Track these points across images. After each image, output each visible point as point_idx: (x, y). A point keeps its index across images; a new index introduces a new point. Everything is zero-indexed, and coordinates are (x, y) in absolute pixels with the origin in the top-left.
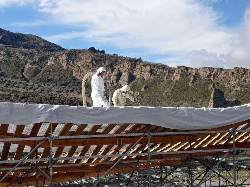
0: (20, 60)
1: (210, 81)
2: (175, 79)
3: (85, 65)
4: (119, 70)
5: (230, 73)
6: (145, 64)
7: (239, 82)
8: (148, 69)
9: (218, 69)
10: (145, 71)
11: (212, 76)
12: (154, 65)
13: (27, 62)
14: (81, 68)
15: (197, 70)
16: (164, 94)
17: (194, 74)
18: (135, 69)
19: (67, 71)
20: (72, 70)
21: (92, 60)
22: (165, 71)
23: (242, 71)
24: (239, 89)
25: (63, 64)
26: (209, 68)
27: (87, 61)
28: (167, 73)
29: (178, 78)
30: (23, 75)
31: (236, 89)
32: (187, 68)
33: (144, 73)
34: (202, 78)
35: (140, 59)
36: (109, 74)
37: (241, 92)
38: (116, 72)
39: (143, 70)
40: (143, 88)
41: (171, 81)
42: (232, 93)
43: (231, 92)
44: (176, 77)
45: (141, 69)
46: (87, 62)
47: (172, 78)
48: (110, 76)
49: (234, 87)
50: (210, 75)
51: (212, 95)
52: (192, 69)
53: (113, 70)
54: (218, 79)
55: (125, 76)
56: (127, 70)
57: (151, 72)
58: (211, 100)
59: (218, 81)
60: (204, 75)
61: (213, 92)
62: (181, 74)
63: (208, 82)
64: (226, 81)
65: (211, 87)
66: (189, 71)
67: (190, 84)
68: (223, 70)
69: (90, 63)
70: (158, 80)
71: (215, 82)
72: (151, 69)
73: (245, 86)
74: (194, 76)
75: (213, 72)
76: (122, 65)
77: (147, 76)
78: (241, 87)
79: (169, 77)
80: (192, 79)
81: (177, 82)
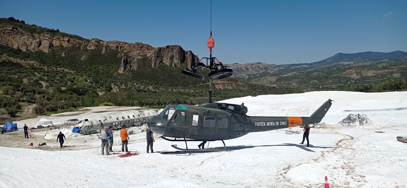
2: (90, 48)
3: (6, 32)
4: (39, 38)
5: (132, 46)
6: (64, 35)
7: (139, 53)
8: (66, 39)
9: (123, 43)
10: (63, 40)
11: (119, 48)
12: (72, 36)
15: (108, 42)
16: (82, 59)
18: (55, 38)
21: (13, 28)
22: (81, 42)
23: (141, 45)
24: (140, 57)
26: (117, 41)
27: (8, 28)
28: (83, 43)
29: (93, 48)
32: (99, 40)
33: (63, 42)
34: (112, 49)
35: (58, 30)
36: (31, 41)
37: (141, 60)
38: (38, 40)
39: (62, 39)
40: (63, 54)
41: (86, 50)
43: (134, 59)
45: (60, 39)
46: (8, 30)
47: (88, 47)
48: (32, 43)
49: (136, 56)
50: (117, 47)
51: (122, 61)
52: (103, 41)
53: (34, 38)
54: (124, 50)
55: (45, 43)
56: (47, 39)
57: (69, 41)
58: (122, 65)
59: (124, 52)
60: (113, 47)
61: (123, 59)
62: (95, 45)
63: (116, 52)
64: (130, 52)
65: (119, 56)
66: (102, 43)
67: (103, 52)
68: (127, 43)
69: (11, 30)
70: (76, 48)
71: (122, 52)
72: (69, 39)
73: (143, 55)
74: (106, 47)
75: (120, 44)
76: (42, 35)
77: (65, 44)
78: (141, 56)
79: (85, 46)
80: (104, 48)
81: (92, 50)
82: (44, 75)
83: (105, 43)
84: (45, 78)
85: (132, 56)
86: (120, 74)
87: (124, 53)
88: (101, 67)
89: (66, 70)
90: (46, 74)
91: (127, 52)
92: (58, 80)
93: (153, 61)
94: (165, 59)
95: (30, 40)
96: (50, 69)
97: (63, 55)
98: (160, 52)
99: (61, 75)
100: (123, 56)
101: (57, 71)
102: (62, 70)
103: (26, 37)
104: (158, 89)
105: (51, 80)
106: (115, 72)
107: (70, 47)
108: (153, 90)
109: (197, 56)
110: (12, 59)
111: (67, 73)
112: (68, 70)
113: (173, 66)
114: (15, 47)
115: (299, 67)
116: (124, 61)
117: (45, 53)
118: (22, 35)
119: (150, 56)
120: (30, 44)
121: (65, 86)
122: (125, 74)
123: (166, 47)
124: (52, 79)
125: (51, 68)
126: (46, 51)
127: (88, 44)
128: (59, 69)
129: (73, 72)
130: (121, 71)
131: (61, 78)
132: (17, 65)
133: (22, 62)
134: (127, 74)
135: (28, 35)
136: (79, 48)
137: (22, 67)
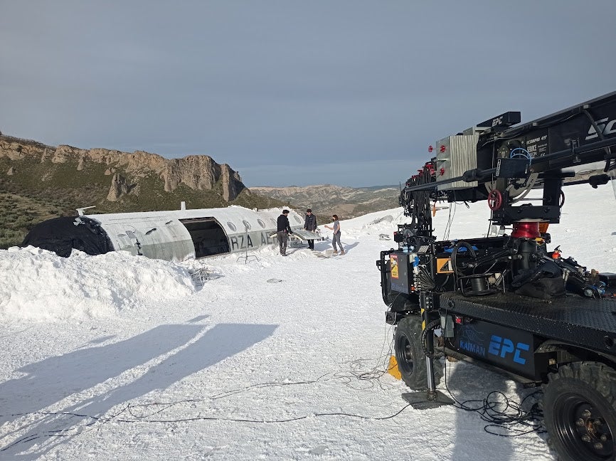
1: (103, 164)
2: (57, 161)
6: (11, 140)
7: (142, 168)
8: (15, 145)
9: (114, 151)
10: (10, 149)
11: (107, 160)
12: (24, 143)
15: (87, 151)
16: (43, 180)
17: (83, 156)
22: (41, 151)
23: (144, 154)
24: (143, 175)
26: (103, 149)
28: (45, 153)
29: (61, 160)
31: (139, 175)
32: (73, 148)
33: (9, 151)
34: (95, 161)
37: (145, 179)
39: (7, 147)
40: (11, 170)
41: (50, 164)
42: (136, 180)
43: (133, 178)
44: (58, 159)
45: (3, 146)
47: (53, 160)
49: (136, 172)
50: (104, 159)
51: (113, 181)
52: (79, 149)
54: (115, 163)
57: (19, 150)
58: (113, 188)
59: (116, 166)
60: (97, 157)
61: (114, 177)
62: (65, 155)
63: (103, 166)
64: (126, 165)
65: (107, 173)
66: (76, 152)
67: (79, 168)
68: (121, 153)
70: (31, 161)
71: (113, 166)
72: (20, 147)
73: (148, 172)
74: (84, 159)
75: (108, 154)
77: (13, 155)
78: (145, 173)
79: (49, 158)
80: (81, 161)
81: (60, 165)
83: (81, 152)
85: (129, 173)
86: (110, 202)
87: (115, 169)
88: (76, 192)
89: (15, 197)
91: (122, 167)
93: (166, 180)
94: (186, 177)
97: (10, 172)
98: (177, 165)
99: (7, 204)
100: (114, 174)
102: (9, 197)
106: (101, 199)
107: (21, 160)
109: (238, 172)
111: (17, 201)
112: (19, 197)
113: (200, 188)
115: (384, 190)
116: (117, 180)
119: (161, 173)
122: (119, 202)
123: (186, 158)
127: (53, 155)
128: (2, 195)
129: (27, 199)
130: (112, 197)
131: (6, 207)
134: (122, 201)
136: (38, 161)
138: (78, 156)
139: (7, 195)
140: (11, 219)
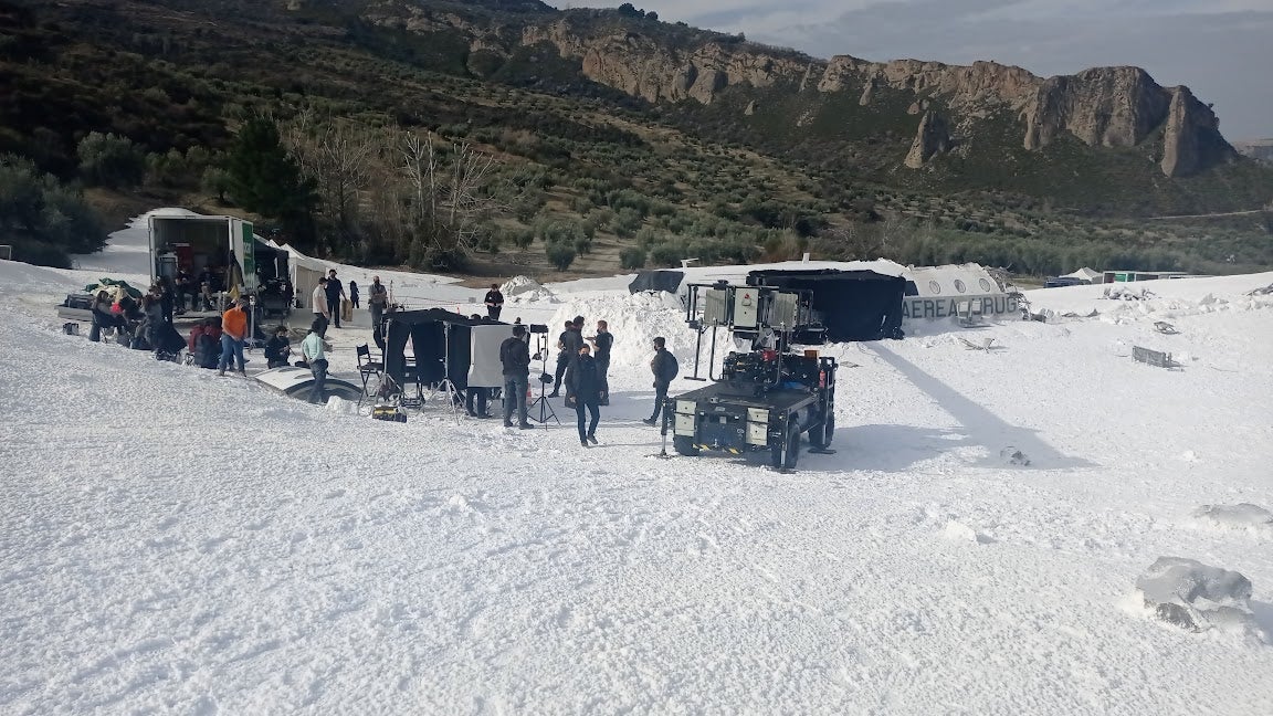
0: (457, 31)
1: (910, 91)
2: (826, 88)
3: (611, 48)
4: (691, 63)
5: (961, 74)
6: (757, 50)
7: (983, 98)
8: (762, 60)
9: (933, 65)
10: (753, 66)
11: (917, 83)
12: (776, 53)
13: (472, 37)
14: (602, 54)
15: (882, 66)
16: (799, 124)
17: (874, 76)
18: (731, 61)
19: (569, 60)
20: (581, 59)
21: (629, 35)
22: (802, 68)
23: (992, 69)
24: (982, 114)
25: (558, 43)
26: (912, 61)
27: (616, 37)
28: (808, 73)
29: (833, 86)
30: (466, 68)
31: (975, 114)
32: (857, 61)
33: (752, 72)
34: (893, 87)
35: (741, 37)
36: (669, 72)
37: (986, 121)
38: (686, 68)
39: (749, 63)
40: (750, 107)
41: (813, 93)
42: (966, 123)
43: (962, 119)
44: (830, 84)
45: (744, 62)
46: (616, 41)
47: (820, 85)
48: (670, 77)
49: (970, 108)
50: (911, 80)
51: (921, 128)
52: (868, 63)
53: (677, 62)
54: (931, 89)
55: (706, 77)
56: (712, 63)
57: (768, 68)
58: (918, 140)
59: (932, 95)
60: (897, 79)
61: (924, 119)
62: (842, 76)
63: (907, 96)
64: (951, 94)
65: (913, 110)
66: (862, 68)
67: (863, 101)
68: (945, 67)
69: (622, 42)
70: (784, 89)
71: (924, 95)
72: (770, 62)
73: (995, 106)
74: (874, 81)
75: (920, 71)
76: (699, 51)
77: (758, 78)
78: (987, 109)
79: (813, 83)
80: (868, 87)
81: (831, 94)
82: (690, 168)
83: (873, 69)
84: (692, 176)
85: (955, 111)
86: (910, 169)
87: (931, 100)
88: (850, 148)
89: (750, 155)
90: (696, 164)
91: (943, 96)
92: (724, 183)
93: (1030, 125)
94: (1077, 118)
95: (666, 67)
96: (710, 153)
97: (749, 111)
98: (1059, 93)
99: (736, 168)
100: (925, 111)
101: (726, 159)
102: (742, 156)
103: (657, 59)
104: (1037, 223)
105: (704, 183)
106: (892, 165)
107: (769, 87)
108: (1018, 226)
109: (1211, 105)
110: (618, 122)
111: (752, 163)
112: (756, 156)
113: (1106, 143)
114: (630, 91)
116: (927, 126)
117: (703, 106)
118: (649, 52)
119: (1021, 108)
120: (665, 79)
121: (739, 201)
122: (927, 170)
123: (1085, 75)
124: (709, 177)
125: (712, 149)
126: (705, 98)
127: (820, 76)
128: (732, 152)
129: (768, 161)
130: (914, 160)
131: (734, 175)
132: (631, 140)
133: (643, 131)
134: (932, 169)
135: (663, 52)
136: (794, 88)
137: (640, 143)
138: (864, 75)
139: (739, 152)
140: (738, 196)
